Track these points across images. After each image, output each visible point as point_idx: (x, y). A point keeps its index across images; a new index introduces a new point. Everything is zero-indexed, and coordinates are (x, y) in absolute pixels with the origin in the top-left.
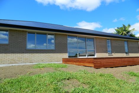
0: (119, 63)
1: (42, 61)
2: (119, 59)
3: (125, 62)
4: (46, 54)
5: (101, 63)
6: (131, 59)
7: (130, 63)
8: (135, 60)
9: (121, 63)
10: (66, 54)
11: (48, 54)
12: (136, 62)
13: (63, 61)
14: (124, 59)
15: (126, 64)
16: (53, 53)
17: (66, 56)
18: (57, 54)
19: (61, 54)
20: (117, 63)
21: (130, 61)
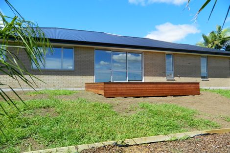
0: (153, 91)
1: (54, 86)
2: (151, 86)
3: (164, 90)
4: (60, 77)
5: (117, 90)
6: (178, 86)
7: (174, 92)
8: (184, 88)
9: (155, 91)
10: (92, 77)
11: (62, 77)
12: (187, 90)
13: (86, 87)
14: (162, 86)
15: (165, 93)
16: (71, 75)
17: (91, 79)
18: (77, 77)
19: (84, 77)
20: (148, 91)
21: (174, 88)
